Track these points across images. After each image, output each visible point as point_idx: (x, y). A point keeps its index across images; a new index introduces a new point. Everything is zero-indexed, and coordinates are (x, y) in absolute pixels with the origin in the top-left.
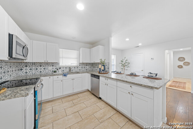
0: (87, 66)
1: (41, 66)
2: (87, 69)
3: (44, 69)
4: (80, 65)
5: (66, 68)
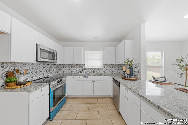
0: (113, 68)
1: (72, 67)
2: (113, 72)
3: (74, 69)
4: (104, 67)
5: (90, 69)
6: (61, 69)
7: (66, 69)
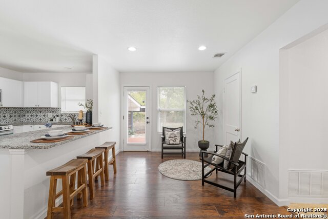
1: (40, 112)
3: (44, 116)
6: (24, 116)
7: (32, 116)
